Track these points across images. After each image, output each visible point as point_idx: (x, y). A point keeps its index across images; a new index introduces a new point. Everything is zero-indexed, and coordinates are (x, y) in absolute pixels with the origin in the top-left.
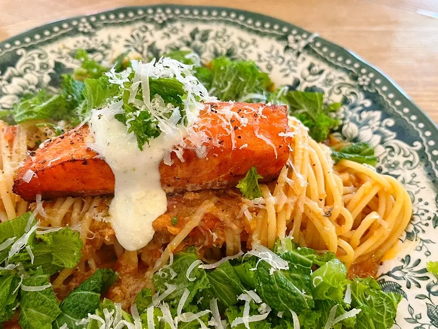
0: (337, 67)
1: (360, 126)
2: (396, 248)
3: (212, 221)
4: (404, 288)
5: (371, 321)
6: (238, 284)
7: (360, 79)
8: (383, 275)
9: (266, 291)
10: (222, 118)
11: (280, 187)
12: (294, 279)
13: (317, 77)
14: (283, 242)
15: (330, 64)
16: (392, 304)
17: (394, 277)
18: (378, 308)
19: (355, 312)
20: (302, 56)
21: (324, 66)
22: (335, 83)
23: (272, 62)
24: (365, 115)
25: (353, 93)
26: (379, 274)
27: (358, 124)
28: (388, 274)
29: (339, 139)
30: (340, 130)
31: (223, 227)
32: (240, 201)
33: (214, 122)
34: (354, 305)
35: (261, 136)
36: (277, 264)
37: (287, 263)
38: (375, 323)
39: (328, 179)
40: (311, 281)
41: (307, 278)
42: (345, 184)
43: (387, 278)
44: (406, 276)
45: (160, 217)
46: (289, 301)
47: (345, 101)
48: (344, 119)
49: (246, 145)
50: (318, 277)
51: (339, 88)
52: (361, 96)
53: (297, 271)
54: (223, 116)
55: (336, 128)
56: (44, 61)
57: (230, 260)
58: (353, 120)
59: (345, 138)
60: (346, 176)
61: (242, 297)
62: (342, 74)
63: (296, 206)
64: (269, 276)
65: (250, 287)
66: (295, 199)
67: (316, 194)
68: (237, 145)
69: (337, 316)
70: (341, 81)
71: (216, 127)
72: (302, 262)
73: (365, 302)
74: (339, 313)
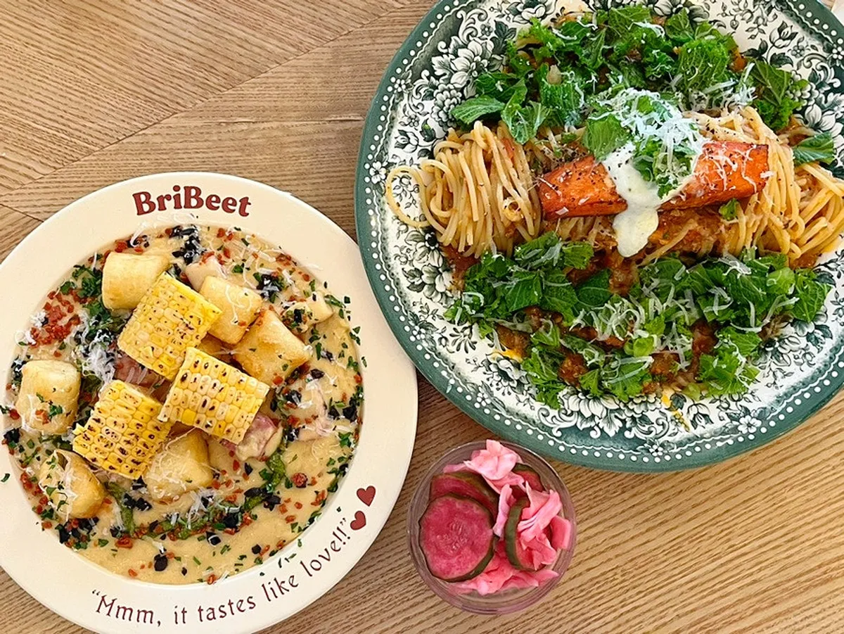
0: (811, 32)
1: (824, 110)
2: (836, 242)
3: (694, 235)
4: (835, 278)
5: (805, 305)
6: (709, 282)
7: (835, 51)
8: (819, 265)
9: (733, 289)
10: (717, 164)
11: (751, 207)
12: (754, 280)
13: (787, 42)
14: (749, 252)
15: (804, 27)
16: (823, 293)
17: (829, 268)
18: (812, 295)
19: (795, 299)
20: (774, 11)
21: (797, 28)
22: (807, 52)
23: (739, 18)
24: (831, 97)
25: (823, 68)
26: (817, 264)
27: (822, 108)
28: (825, 265)
29: (800, 122)
30: (802, 112)
31: (702, 238)
32: (719, 221)
33: (711, 168)
34: (795, 293)
35: (747, 178)
36: (742, 270)
37: (750, 269)
38: (808, 306)
39: (790, 192)
40: (765, 282)
41: (763, 279)
42: (803, 189)
43: (823, 268)
44: (839, 268)
45: (654, 232)
46: (749, 297)
47: (813, 78)
48: (808, 100)
49: (734, 188)
50: (773, 279)
51: (809, 60)
52: (832, 72)
53: (757, 274)
54: (718, 161)
55: (800, 109)
56: (485, 23)
57: (703, 265)
58: (818, 103)
59: (806, 122)
60: (804, 182)
61: (712, 291)
62: (816, 43)
63: (762, 221)
64: (737, 280)
65: (720, 285)
66: (761, 216)
67: (778, 209)
68: (728, 187)
69: (780, 302)
70: (813, 51)
71: (712, 172)
72: (762, 268)
73: (803, 290)
74: (782, 300)
